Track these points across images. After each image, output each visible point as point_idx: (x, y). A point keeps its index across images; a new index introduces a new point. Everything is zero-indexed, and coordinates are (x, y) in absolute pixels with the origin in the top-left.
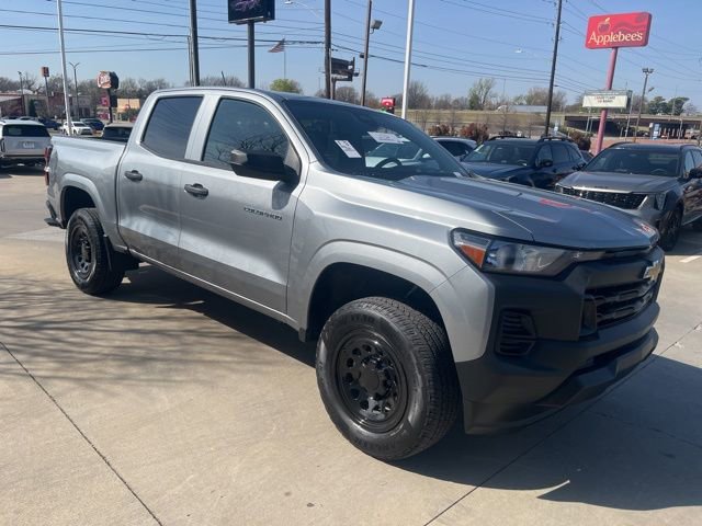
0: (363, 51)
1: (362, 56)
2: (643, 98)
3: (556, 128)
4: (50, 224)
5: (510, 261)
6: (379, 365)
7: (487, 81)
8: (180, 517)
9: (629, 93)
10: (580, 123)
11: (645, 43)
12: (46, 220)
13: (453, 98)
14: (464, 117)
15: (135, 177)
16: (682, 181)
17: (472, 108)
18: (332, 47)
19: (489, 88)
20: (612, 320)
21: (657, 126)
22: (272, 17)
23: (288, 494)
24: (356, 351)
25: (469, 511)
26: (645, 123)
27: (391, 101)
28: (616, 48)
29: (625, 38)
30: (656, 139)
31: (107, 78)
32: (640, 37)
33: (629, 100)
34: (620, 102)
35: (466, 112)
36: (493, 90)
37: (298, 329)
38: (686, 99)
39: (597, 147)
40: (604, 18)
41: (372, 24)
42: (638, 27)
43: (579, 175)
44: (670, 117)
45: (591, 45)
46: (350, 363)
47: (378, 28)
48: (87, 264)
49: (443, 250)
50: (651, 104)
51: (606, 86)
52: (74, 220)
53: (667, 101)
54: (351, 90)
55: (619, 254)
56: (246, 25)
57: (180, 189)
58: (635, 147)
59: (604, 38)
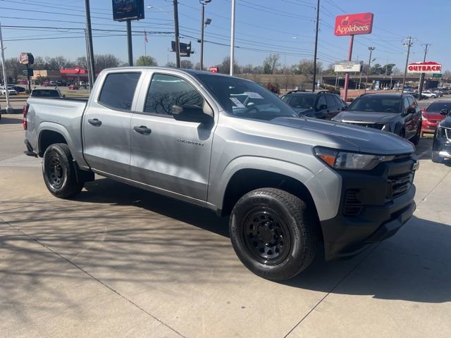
0: (200, 38)
1: (199, 41)
2: (369, 66)
3: (318, 85)
4: (28, 155)
5: (343, 163)
6: (270, 226)
7: (274, 56)
8: (173, 319)
9: (361, 63)
10: (331, 81)
11: (370, 32)
12: (25, 152)
13: (254, 67)
14: (262, 79)
15: (97, 123)
16: (404, 115)
17: (266, 73)
18: (180, 36)
19: (275, 60)
20: (398, 194)
21: (378, 82)
22: (143, 17)
23: (229, 303)
24: (256, 220)
25: (330, 304)
26: (370, 81)
27: (216, 69)
28: (353, 35)
29: (358, 29)
30: (376, 90)
31: (25, 57)
32: (367, 28)
33: (361, 67)
34: (356, 68)
35: (262, 75)
36: (278, 61)
37: (216, 209)
38: (394, 65)
39: (344, 96)
40: (346, 16)
41: (205, 21)
42: (365, 21)
43: (345, 113)
44: (384, 77)
45: (338, 34)
46: (251, 227)
47: (209, 24)
48: (59, 179)
49: (311, 159)
50: (373, 69)
51: (347, 59)
52: (49, 151)
53: (382, 67)
54: (189, 62)
55: (400, 157)
56: (125, 22)
57: (131, 130)
58: (375, 96)
59: (345, 29)
